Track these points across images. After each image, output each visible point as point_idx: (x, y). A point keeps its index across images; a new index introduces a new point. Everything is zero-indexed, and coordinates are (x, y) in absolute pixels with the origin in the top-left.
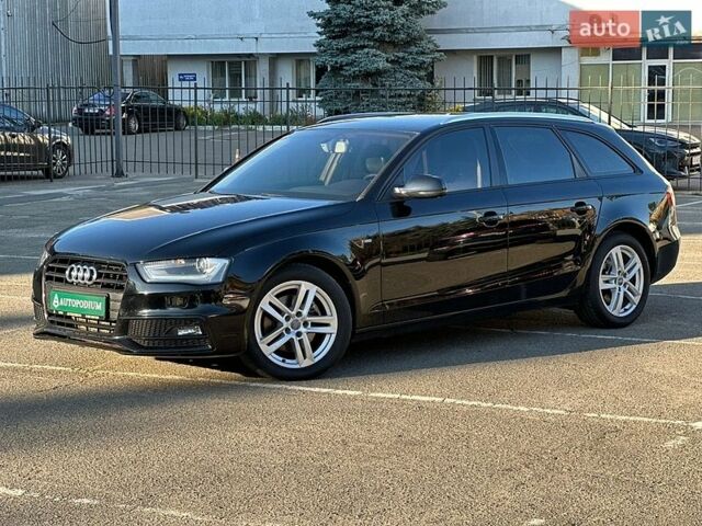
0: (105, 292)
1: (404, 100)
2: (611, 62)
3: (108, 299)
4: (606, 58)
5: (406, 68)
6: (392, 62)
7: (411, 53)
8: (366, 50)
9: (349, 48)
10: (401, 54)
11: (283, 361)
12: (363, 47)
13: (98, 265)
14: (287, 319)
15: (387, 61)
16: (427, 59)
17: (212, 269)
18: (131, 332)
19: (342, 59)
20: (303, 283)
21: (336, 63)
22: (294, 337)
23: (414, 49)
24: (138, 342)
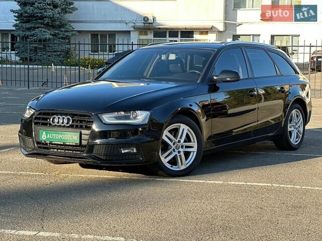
0: (79, 130)
1: (59, 53)
2: (153, 38)
3: (81, 134)
4: (150, 36)
5: (59, 38)
6: (53, 35)
7: (62, 31)
8: (40, 29)
9: (31, 28)
10: (57, 32)
11: (171, 167)
12: (38, 28)
13: (73, 115)
14: (174, 144)
15: (50, 35)
16: (69, 34)
17: (141, 117)
18: (95, 151)
19: (27, 33)
20: (182, 125)
21: (25, 34)
22: (177, 154)
23: (63, 29)
24: (100, 157)
